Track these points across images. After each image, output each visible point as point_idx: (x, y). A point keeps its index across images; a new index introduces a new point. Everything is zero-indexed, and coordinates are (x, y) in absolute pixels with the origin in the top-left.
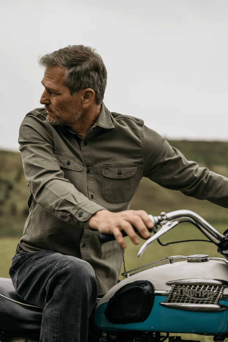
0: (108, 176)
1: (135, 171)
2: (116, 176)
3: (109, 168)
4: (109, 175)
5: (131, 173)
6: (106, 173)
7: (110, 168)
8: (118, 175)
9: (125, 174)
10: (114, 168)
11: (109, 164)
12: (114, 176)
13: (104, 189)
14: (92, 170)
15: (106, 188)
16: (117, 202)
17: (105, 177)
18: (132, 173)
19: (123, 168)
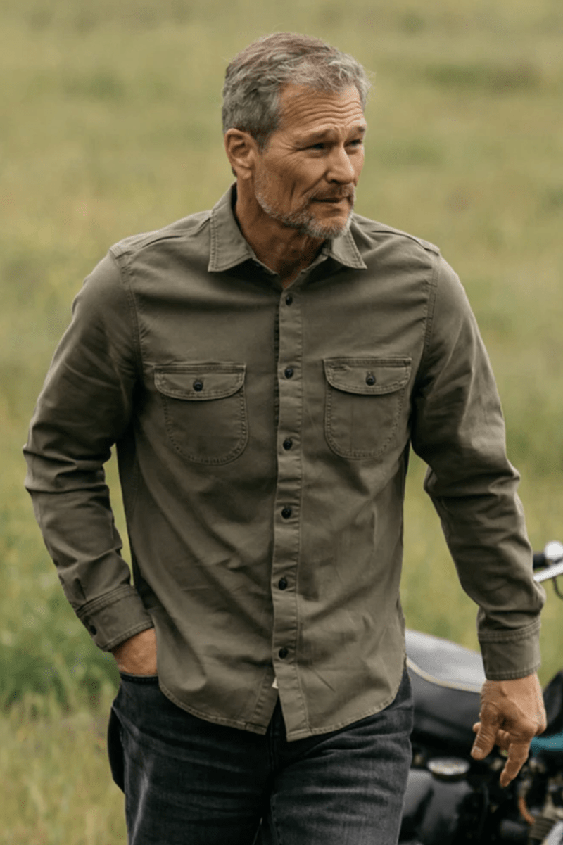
0: (342, 387)
1: (406, 379)
2: (361, 388)
3: (343, 365)
4: (345, 385)
5: (397, 382)
6: (338, 381)
7: (347, 367)
8: (367, 386)
9: (384, 385)
10: (358, 367)
11: (344, 358)
12: (356, 387)
13: (329, 419)
14: (300, 370)
15: (333, 418)
16: (357, 455)
17: (332, 388)
18: (400, 381)
19: (380, 369)
